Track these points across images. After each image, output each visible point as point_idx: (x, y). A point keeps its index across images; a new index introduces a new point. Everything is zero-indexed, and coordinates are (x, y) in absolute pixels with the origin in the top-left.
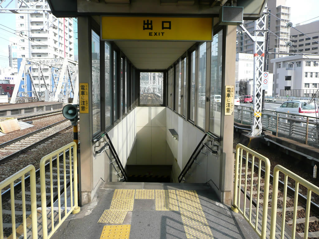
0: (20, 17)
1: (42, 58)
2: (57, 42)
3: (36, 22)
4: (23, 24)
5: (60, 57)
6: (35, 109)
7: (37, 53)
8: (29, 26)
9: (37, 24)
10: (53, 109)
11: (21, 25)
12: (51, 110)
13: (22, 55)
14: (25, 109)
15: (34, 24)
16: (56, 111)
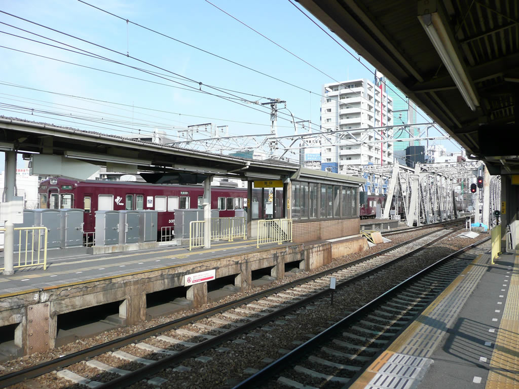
0: (326, 111)
1: (353, 161)
2: (372, 137)
3: (346, 115)
4: (330, 119)
5: (376, 158)
6: (374, 226)
7: (346, 155)
8: (337, 120)
9: (348, 116)
10: (390, 228)
11: (328, 120)
12: (387, 228)
13: (328, 159)
14: (365, 226)
15: (344, 117)
16: (393, 230)
